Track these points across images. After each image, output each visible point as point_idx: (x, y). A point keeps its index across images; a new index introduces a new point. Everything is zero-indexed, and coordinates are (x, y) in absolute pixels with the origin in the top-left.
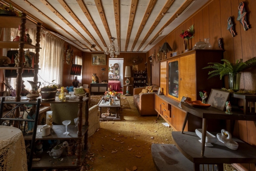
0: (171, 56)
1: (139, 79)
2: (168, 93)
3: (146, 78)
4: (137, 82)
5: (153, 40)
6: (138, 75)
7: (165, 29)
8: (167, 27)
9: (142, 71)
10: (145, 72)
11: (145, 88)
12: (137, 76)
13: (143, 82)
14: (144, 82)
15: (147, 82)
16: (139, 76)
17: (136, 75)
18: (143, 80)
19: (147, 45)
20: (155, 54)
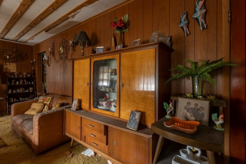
0: (92, 53)
1: (19, 87)
2: (92, 106)
3: (33, 83)
4: (14, 91)
5: (55, 25)
6: (18, 79)
7: (84, 9)
8: (89, 6)
9: (24, 74)
10: (31, 75)
11: (38, 100)
12: (15, 82)
13: (27, 91)
14: (29, 90)
15: (35, 90)
16: (19, 81)
17: (13, 81)
18: (27, 87)
19: (39, 33)
20: (53, 49)
